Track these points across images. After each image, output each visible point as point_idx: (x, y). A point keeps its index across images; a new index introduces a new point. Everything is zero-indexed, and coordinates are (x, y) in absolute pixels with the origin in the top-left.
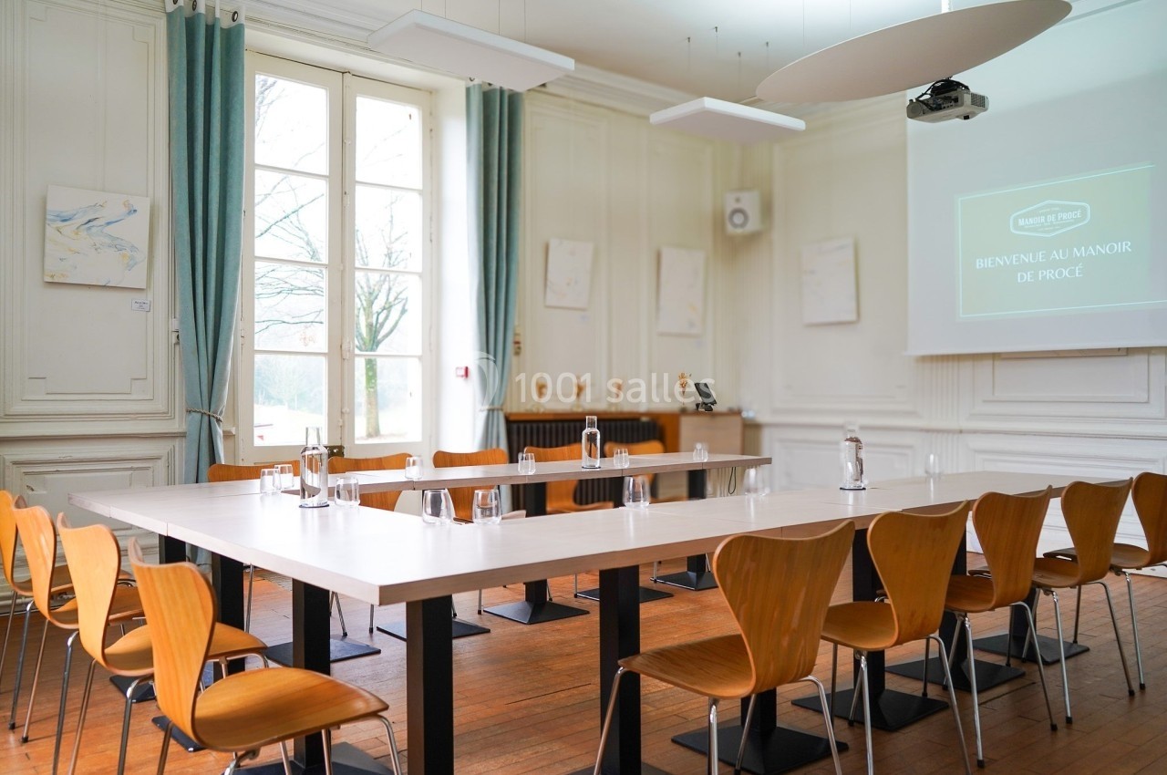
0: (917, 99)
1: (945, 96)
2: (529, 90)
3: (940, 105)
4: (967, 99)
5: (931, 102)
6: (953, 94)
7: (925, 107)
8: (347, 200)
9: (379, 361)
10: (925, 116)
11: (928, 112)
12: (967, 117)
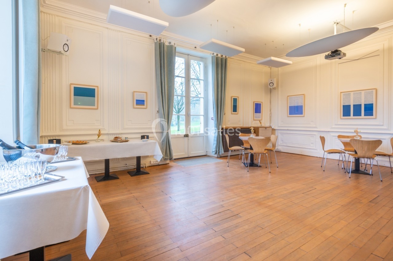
0: (328, 54)
1: (335, 53)
3: (334, 55)
4: (342, 54)
5: (332, 55)
6: (338, 53)
7: (330, 56)
8: (189, 82)
9: (180, 116)
10: (330, 58)
11: (331, 57)
12: (340, 58)
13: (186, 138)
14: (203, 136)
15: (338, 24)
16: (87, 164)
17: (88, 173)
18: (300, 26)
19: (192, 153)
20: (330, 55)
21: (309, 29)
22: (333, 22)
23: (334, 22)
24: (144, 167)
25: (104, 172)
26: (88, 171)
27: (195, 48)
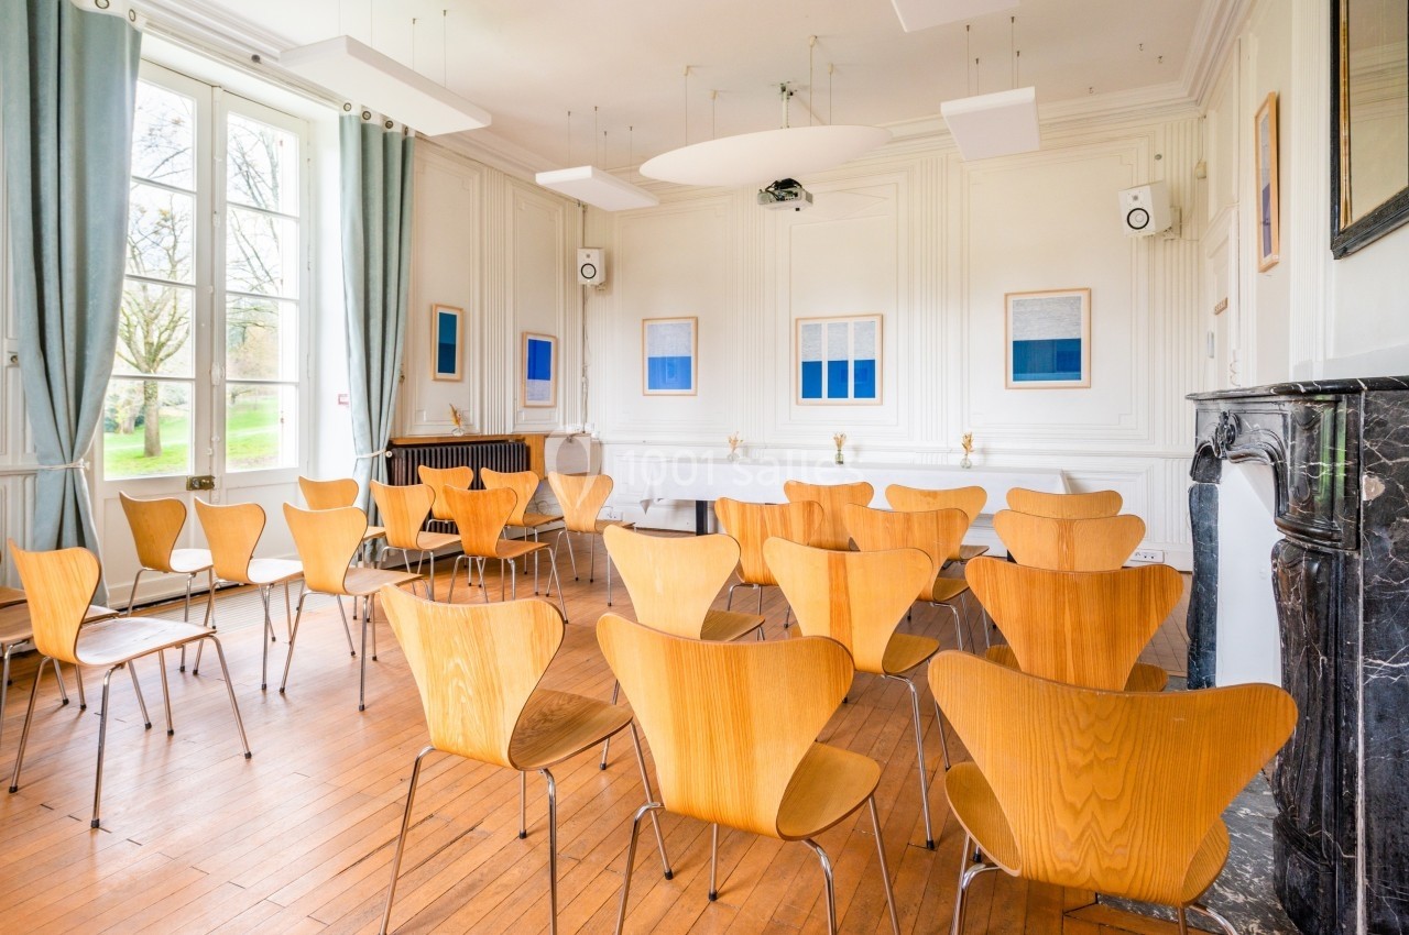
0: (767, 190)
1: (786, 190)
4: (803, 195)
5: (776, 193)
6: (792, 190)
7: (772, 196)
8: (218, 218)
9: (161, 384)
10: (769, 203)
11: (772, 202)
12: (798, 209)
13: (198, 496)
15: (791, 94)
18: (687, 73)
20: (771, 192)
21: (713, 93)
23: (782, 87)
27: (256, 58)
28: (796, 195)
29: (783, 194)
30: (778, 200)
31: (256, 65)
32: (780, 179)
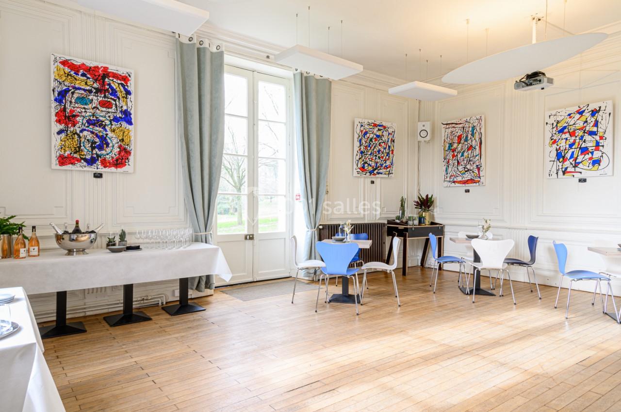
0: (520, 81)
1: (534, 79)
2: (340, 80)
3: (531, 83)
4: (545, 80)
5: (527, 82)
6: (538, 78)
7: (524, 84)
8: (255, 127)
10: (523, 87)
11: (525, 87)
12: (543, 89)
13: (249, 243)
14: (285, 239)
15: (539, 20)
16: (34, 299)
17: (36, 319)
18: (468, 23)
19: (260, 272)
20: (523, 82)
21: (486, 30)
22: (531, 18)
23: (533, 17)
24: (160, 304)
25: (55, 318)
26: (35, 316)
27: (268, 57)
28: (540, 81)
29: (531, 81)
30: (527, 85)
31: (268, 60)
32: (530, 73)
